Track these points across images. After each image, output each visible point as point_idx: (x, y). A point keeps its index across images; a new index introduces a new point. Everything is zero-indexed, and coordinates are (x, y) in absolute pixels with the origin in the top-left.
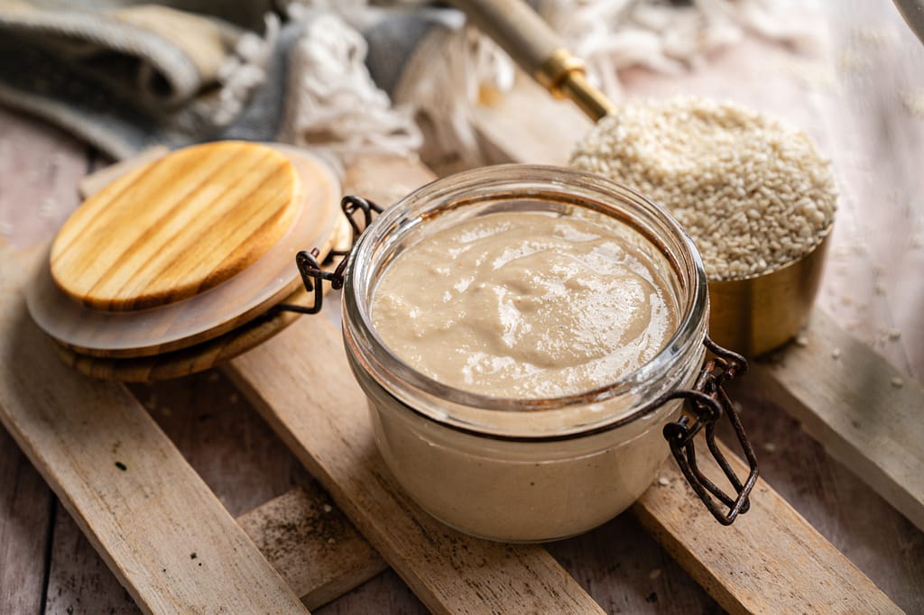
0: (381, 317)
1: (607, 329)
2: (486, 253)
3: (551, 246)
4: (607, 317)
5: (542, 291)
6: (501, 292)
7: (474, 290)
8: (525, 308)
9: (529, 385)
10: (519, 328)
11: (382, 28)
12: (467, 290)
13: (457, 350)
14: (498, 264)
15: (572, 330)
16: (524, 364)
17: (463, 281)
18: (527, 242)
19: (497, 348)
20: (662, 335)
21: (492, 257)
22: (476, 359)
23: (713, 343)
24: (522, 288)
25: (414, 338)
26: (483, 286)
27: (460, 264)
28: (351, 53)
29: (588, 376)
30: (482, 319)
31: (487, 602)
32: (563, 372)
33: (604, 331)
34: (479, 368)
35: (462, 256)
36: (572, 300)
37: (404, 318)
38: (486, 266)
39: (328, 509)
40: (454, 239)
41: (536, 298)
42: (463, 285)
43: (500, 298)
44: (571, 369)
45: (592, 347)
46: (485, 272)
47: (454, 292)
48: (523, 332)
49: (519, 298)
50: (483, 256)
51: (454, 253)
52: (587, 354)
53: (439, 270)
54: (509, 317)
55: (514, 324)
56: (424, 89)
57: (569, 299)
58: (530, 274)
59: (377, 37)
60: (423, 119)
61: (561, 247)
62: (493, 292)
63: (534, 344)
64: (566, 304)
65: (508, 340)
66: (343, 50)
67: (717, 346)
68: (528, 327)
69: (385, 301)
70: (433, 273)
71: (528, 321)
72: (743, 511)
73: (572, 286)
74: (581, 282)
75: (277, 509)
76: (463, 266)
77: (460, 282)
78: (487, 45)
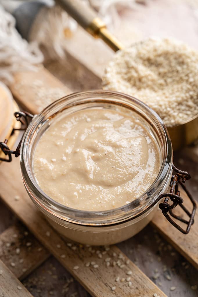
0: (37, 170)
1: (131, 165)
2: (77, 132)
3: (104, 125)
4: (131, 160)
5: (103, 151)
6: (86, 153)
7: (75, 153)
8: (96, 159)
9: (103, 198)
10: (95, 170)
11: (20, 9)
12: (72, 152)
13: (71, 183)
14: (83, 138)
15: (117, 168)
16: (99, 187)
17: (69, 147)
18: (93, 125)
19: (88, 181)
20: (154, 164)
21: (79, 135)
22: (79, 187)
23: (176, 168)
24: (94, 150)
25: (52, 180)
26: (78, 150)
27: (67, 140)
28: (9, 24)
29: (126, 190)
30: (79, 167)
31: (95, 273)
32: (116, 188)
33: (130, 167)
34: (81, 191)
35: (67, 135)
36: (116, 153)
37: (47, 170)
38: (78, 139)
39: (26, 233)
40: (63, 126)
41: (100, 154)
42: (69, 150)
43: (86, 157)
44: (119, 187)
45: (127, 175)
46: (78, 143)
47: (66, 155)
48: (97, 172)
49: (94, 155)
50: (76, 134)
51: (64, 134)
52: (125, 179)
53: (58, 143)
54: (90, 165)
55: (93, 168)
56: (41, 36)
57: (114, 154)
58: (97, 142)
59: (18, 13)
60: (43, 47)
61: (108, 125)
62: (82, 153)
63: (102, 177)
64: (113, 156)
65: (91, 176)
66: (5, 23)
67: (178, 170)
68: (99, 168)
69: (38, 162)
70: (56, 145)
71: (98, 166)
72: (192, 224)
73: (115, 146)
74: (118, 143)
75: (6, 236)
76: (68, 140)
77: (68, 149)
78: (65, 15)
